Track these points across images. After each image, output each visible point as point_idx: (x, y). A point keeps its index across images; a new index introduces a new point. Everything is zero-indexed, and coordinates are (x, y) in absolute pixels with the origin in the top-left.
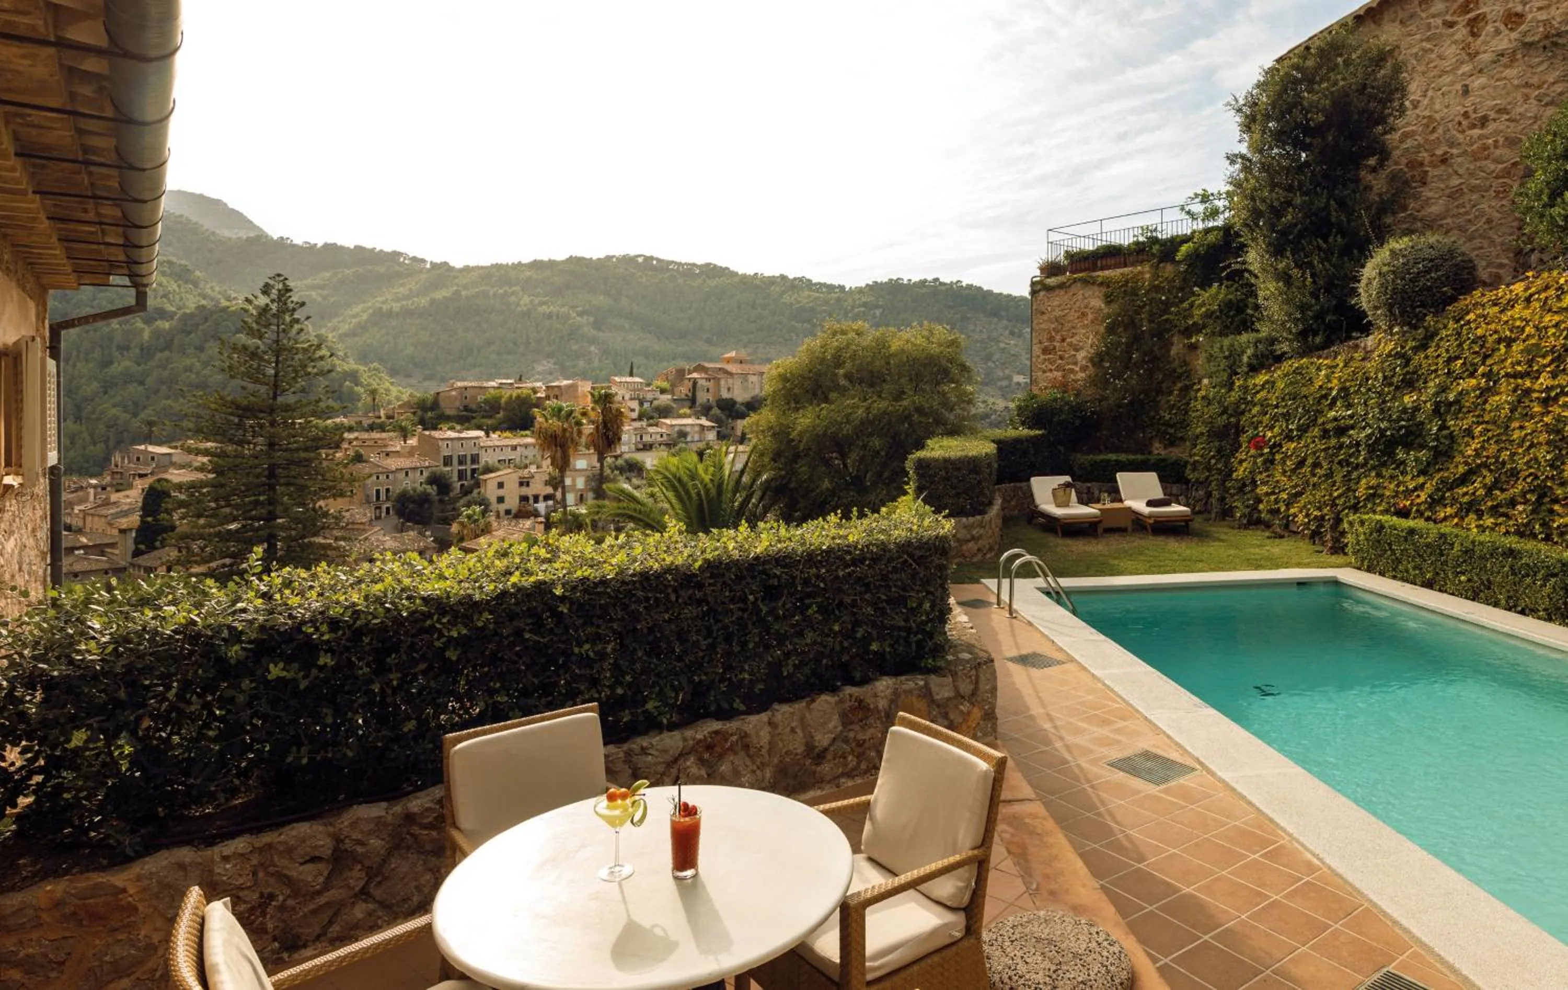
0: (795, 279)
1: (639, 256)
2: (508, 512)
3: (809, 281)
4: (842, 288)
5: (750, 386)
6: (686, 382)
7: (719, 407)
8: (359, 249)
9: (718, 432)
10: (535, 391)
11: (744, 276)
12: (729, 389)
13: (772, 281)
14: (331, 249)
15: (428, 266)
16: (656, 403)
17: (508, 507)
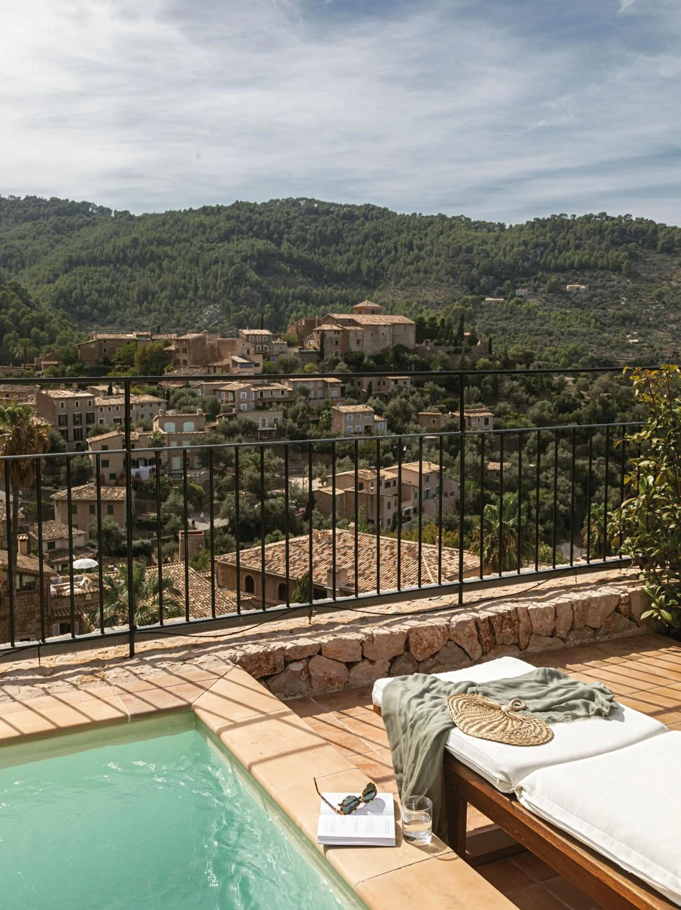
0: (454, 218)
1: (302, 199)
2: (112, 476)
3: (468, 219)
4: (502, 226)
5: (381, 338)
6: (314, 334)
7: (346, 361)
8: (54, 201)
9: (343, 389)
10: (167, 343)
11: (403, 216)
12: (358, 342)
13: (430, 221)
14: (32, 201)
15: (113, 215)
16: (283, 356)
17: (113, 472)
